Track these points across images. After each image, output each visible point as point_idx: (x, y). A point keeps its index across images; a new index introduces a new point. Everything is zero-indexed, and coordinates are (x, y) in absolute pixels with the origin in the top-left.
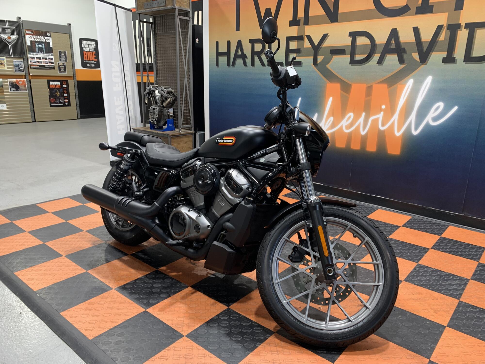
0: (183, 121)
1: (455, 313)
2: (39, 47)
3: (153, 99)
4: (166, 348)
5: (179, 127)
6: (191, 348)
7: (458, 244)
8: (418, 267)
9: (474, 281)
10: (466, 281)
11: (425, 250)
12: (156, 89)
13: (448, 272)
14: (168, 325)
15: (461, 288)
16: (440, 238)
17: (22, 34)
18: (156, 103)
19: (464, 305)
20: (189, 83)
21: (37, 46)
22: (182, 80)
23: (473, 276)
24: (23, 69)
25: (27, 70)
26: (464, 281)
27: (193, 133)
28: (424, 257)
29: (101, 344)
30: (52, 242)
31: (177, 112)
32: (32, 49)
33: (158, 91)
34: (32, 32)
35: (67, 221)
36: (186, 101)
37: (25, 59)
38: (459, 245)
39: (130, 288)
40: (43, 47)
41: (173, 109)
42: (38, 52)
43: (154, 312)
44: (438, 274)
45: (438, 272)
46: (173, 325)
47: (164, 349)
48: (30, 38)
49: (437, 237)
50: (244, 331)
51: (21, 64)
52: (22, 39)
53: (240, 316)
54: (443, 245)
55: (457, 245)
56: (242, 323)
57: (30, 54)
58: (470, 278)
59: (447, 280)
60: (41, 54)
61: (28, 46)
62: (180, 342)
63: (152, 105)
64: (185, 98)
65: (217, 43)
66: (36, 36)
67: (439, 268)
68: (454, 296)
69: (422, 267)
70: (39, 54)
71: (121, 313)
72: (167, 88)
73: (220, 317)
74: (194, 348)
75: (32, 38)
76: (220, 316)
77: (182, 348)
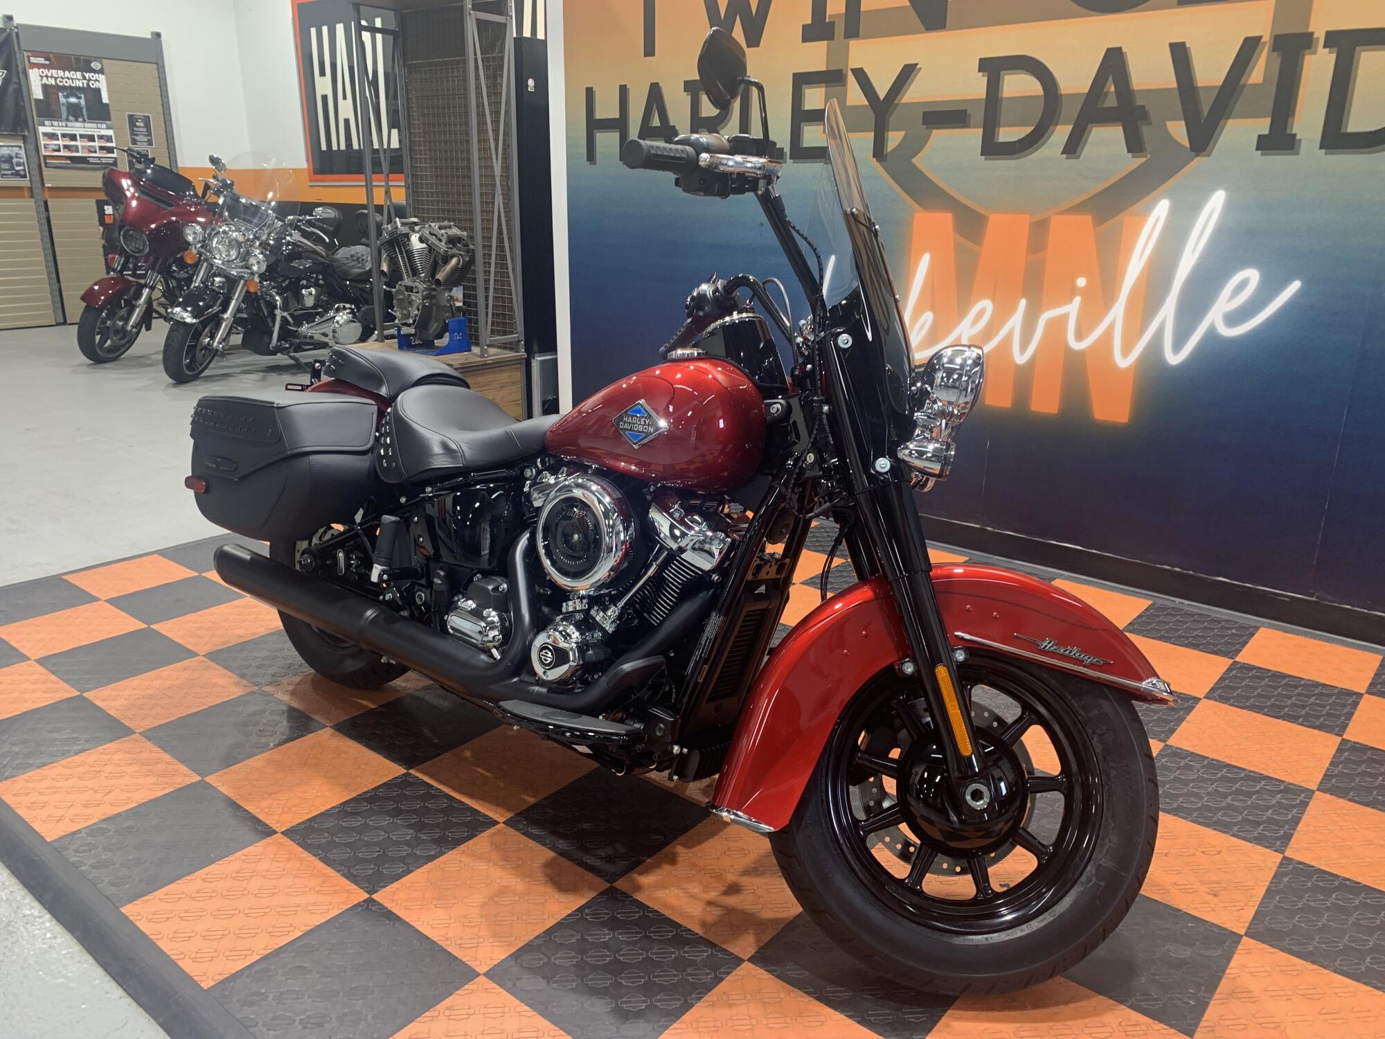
0: (493, 323)
1: (1269, 892)
2: (67, 102)
3: (404, 261)
4: (427, 1014)
5: (481, 340)
6: (499, 1010)
7: (1283, 683)
8: (1166, 756)
9: (1328, 796)
10: (1303, 795)
11: (1187, 703)
12: (413, 231)
13: (1252, 769)
14: (435, 942)
15: (1290, 817)
16: (1232, 665)
17: (17, 66)
18: (415, 272)
19: (1295, 868)
20: (508, 212)
21: (62, 100)
22: (487, 203)
23: (1322, 780)
24: (24, 170)
25: (36, 172)
26: (1299, 796)
27: (522, 359)
28: (1184, 724)
29: (238, 1002)
30: (105, 692)
31: (475, 297)
32: (48, 109)
33: (418, 235)
34: (46, 59)
35: (152, 626)
36: (502, 264)
37: (28, 140)
38: (1286, 685)
39: (328, 830)
40: (80, 103)
41: (464, 290)
42: (67, 120)
43: (393, 901)
44: (1223, 776)
45: (1225, 770)
46: (448, 942)
47: (419, 1016)
48: (42, 77)
49: (1223, 663)
50: (654, 957)
51: (17, 154)
52: (17, 81)
53: (644, 912)
54: (1240, 688)
55: (1280, 687)
56: (650, 932)
57: (44, 125)
58: (1313, 786)
59: (1249, 794)
60: (77, 124)
61: (37, 101)
62: (467, 992)
63: (402, 279)
64: (497, 255)
65: (590, 92)
66: (59, 71)
67: (1226, 757)
68: (1268, 842)
69: (1178, 754)
70: (70, 124)
71: (299, 905)
72: (445, 228)
73: (587, 914)
74: (507, 1010)
75: (47, 77)
76: (587, 911)
77: (471, 1011)
